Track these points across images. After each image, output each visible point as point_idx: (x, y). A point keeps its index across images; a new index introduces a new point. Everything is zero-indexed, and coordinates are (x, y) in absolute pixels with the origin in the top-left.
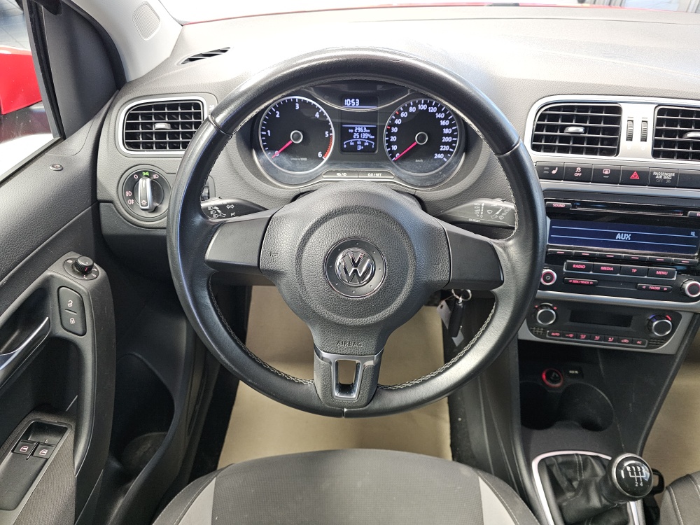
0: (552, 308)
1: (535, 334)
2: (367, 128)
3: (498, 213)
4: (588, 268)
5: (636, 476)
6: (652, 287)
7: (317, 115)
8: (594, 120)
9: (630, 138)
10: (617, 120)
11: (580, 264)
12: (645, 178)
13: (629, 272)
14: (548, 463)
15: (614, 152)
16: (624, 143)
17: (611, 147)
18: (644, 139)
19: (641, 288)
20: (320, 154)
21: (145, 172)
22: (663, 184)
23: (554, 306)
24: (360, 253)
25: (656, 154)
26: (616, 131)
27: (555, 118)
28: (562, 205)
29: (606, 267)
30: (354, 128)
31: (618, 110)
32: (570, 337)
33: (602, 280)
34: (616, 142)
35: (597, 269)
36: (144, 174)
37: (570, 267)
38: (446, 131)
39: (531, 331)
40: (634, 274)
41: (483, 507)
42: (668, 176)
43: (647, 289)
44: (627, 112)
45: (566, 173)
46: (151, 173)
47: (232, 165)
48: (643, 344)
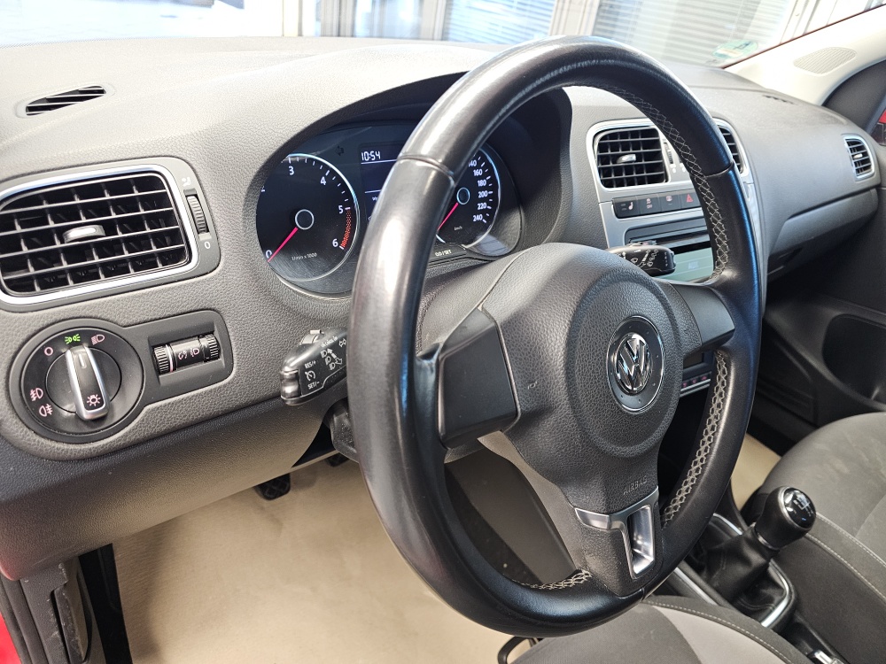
3: (644, 260)
7: (323, 181)
9: (671, 161)
15: (662, 178)
16: (668, 167)
20: (335, 243)
21: (71, 335)
26: (659, 155)
34: (662, 167)
36: (69, 340)
38: (482, 183)
41: (685, 637)
46: (86, 336)
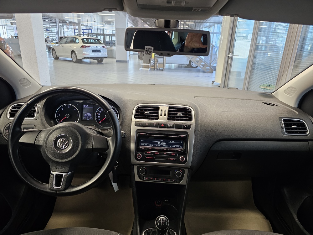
0: (145, 169)
1: (140, 179)
2: (90, 114)
4: (152, 153)
5: (162, 222)
6: (171, 159)
7: (75, 110)
8: (152, 110)
9: (161, 115)
10: (158, 110)
11: (149, 152)
12: (165, 126)
13: (163, 154)
14: (148, 232)
15: (157, 119)
16: (160, 116)
17: (157, 118)
18: (165, 115)
19: (167, 159)
22: (170, 127)
23: (145, 168)
24: (64, 139)
25: (168, 119)
26: (158, 113)
27: (142, 110)
28: (143, 134)
29: (157, 152)
30: (86, 114)
31: (158, 107)
32: (151, 179)
33: (156, 157)
34: (158, 116)
35: (154, 153)
37: (146, 153)
39: (139, 178)
40: (165, 155)
42: (172, 125)
43: (170, 159)
44: (161, 108)
45: (143, 125)
47: (42, 122)
48: (175, 181)
